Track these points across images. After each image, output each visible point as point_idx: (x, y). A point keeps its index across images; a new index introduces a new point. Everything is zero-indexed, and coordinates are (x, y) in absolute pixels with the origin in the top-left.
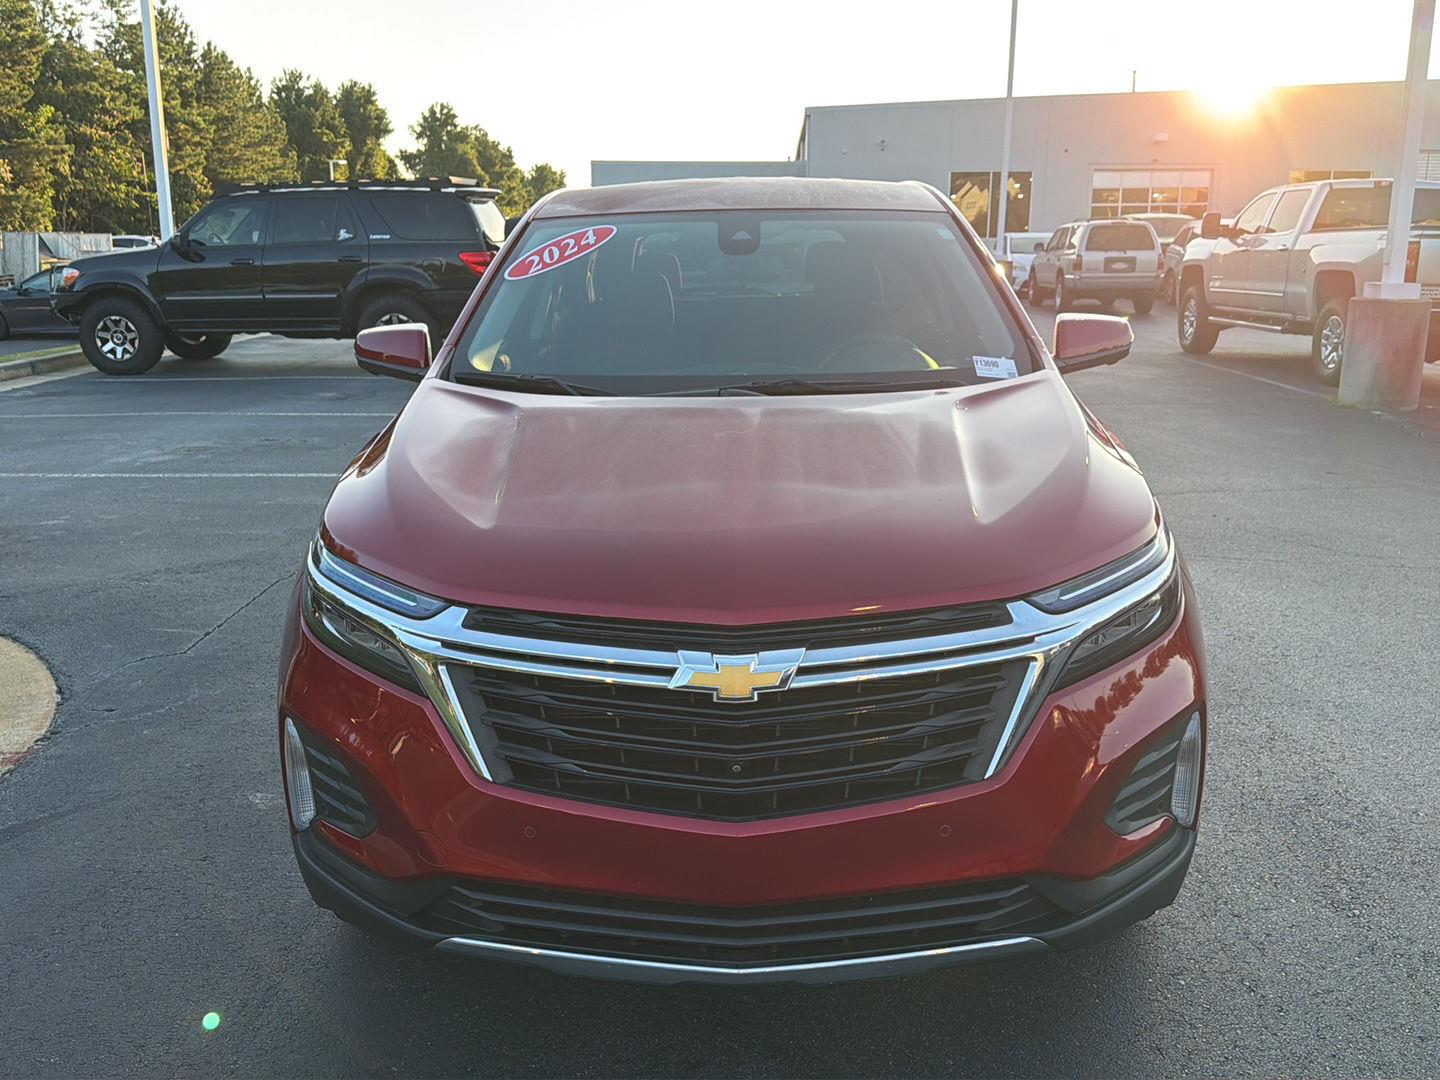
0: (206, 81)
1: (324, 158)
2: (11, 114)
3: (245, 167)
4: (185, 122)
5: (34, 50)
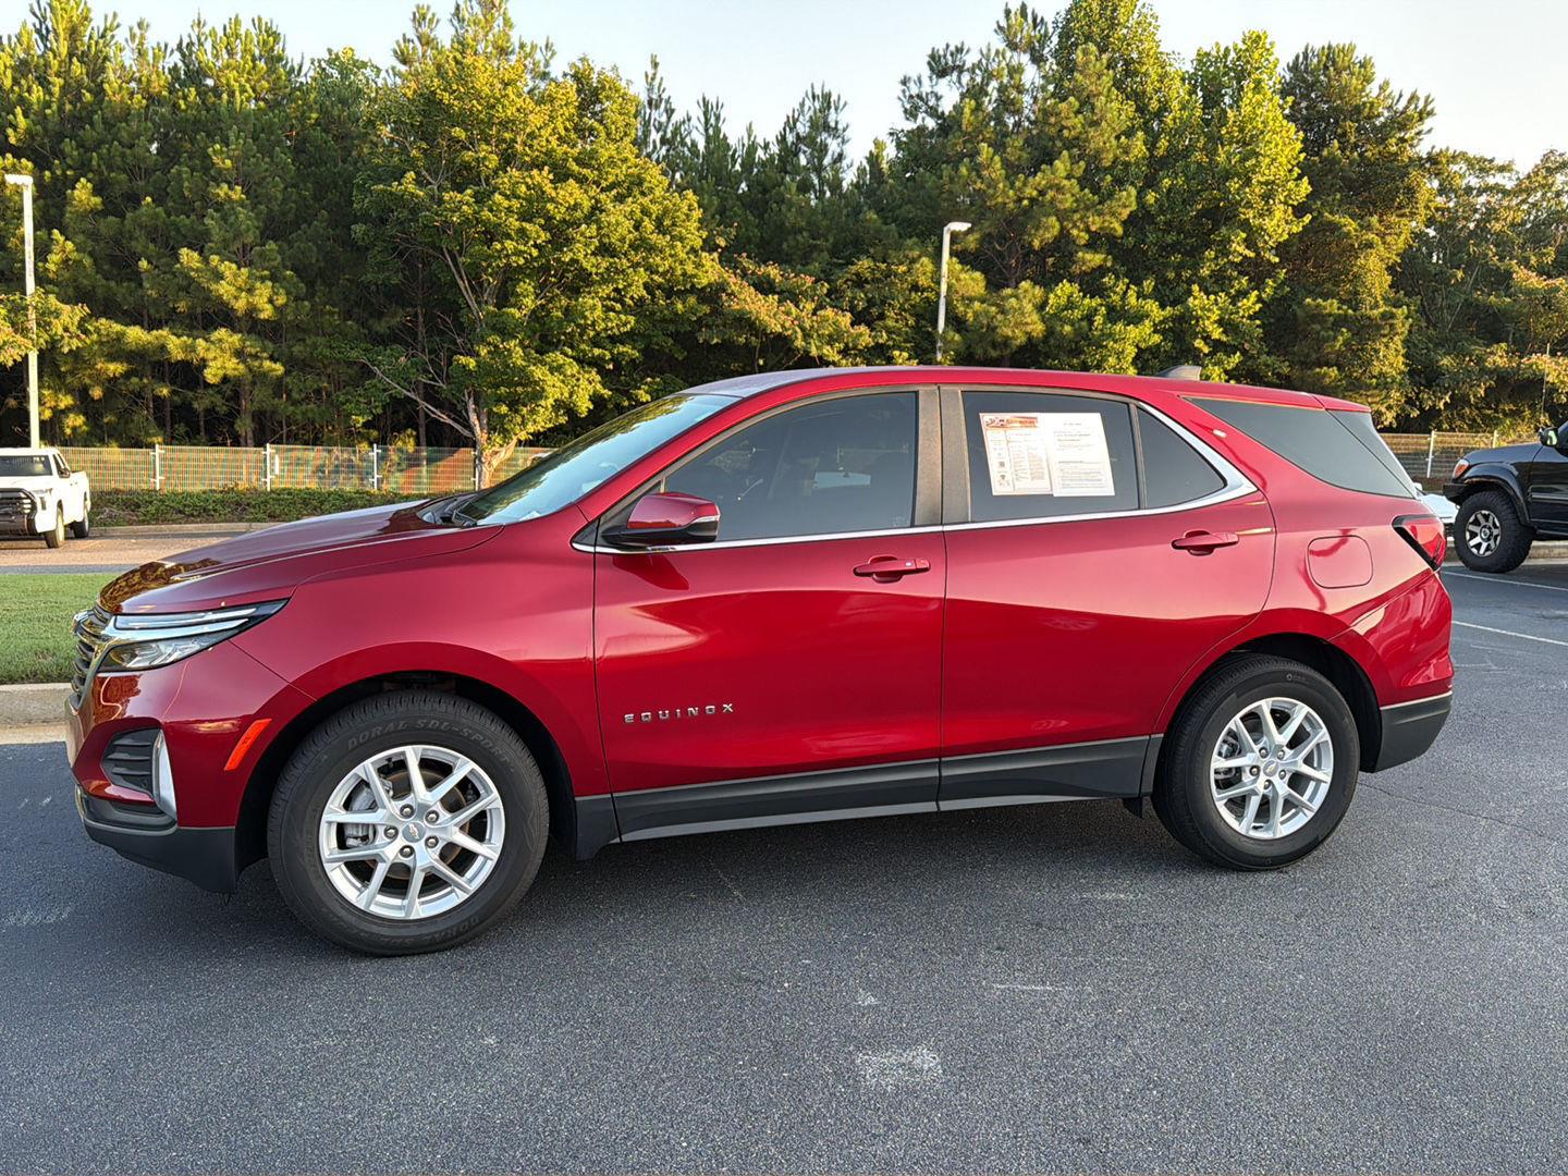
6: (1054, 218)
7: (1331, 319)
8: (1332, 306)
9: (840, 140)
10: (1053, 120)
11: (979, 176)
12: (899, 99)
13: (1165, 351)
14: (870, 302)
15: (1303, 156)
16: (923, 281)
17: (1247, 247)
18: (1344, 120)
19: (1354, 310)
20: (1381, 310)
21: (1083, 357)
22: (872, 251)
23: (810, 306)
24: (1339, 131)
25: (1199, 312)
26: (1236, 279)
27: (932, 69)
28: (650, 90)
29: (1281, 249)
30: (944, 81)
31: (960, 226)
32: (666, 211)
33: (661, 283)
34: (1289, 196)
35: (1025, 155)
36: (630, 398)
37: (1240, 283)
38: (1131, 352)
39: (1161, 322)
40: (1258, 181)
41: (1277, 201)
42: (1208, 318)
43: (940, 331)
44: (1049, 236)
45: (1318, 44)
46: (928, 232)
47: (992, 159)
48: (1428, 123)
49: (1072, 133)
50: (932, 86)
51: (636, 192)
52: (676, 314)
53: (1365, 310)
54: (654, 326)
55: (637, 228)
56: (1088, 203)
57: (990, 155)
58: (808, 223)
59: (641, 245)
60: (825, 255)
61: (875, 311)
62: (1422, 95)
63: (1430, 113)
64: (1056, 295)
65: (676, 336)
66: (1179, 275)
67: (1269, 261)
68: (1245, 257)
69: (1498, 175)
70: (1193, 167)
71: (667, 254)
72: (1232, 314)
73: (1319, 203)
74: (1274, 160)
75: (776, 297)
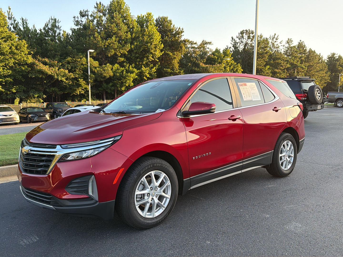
0: (308, 57)
1: (338, 74)
2: (261, 68)
3: (315, 77)
4: (300, 67)
5: (267, 54)
6: (113, 50)
7: (169, 73)
8: (169, 70)
9: (59, 30)
10: (110, 28)
11: (95, 40)
12: (73, 21)
13: (138, 79)
14: (72, 67)
15: (161, 39)
16: (84, 63)
17: (152, 58)
18: (168, 32)
19: (173, 71)
20: (178, 71)
21: (122, 81)
22: (71, 56)
23: (57, 68)
24: (167, 34)
25: (144, 71)
26: (150, 64)
27: (80, 15)
28: (9, 15)
29: (159, 58)
30: (84, 18)
31: (92, 51)
32: (18, 44)
33: (18, 62)
34: (160, 47)
35: (105, 36)
36: (10, 91)
37: (151, 65)
38: (132, 79)
39: (137, 73)
40: (154, 44)
41: (157, 48)
42: (146, 72)
43: (89, 74)
44: (112, 54)
45: (161, 16)
46: (84, 52)
47: (98, 36)
48: (183, 34)
49: (115, 31)
50: (81, 19)
51: (9, 39)
52: (22, 70)
53: (175, 71)
54: (16, 73)
55: (10, 49)
56: (120, 47)
57: (98, 35)
58: (54, 49)
59: (12, 53)
60: (59, 56)
61: (73, 70)
62: (181, 28)
63: (183, 32)
64: (115, 67)
65: (22, 76)
66: (139, 63)
67: (157, 61)
68: (152, 60)
69: (194, 45)
70: (140, 41)
71: (19, 55)
72: (151, 72)
73: (165, 49)
74: (156, 40)
75: (48, 66)
